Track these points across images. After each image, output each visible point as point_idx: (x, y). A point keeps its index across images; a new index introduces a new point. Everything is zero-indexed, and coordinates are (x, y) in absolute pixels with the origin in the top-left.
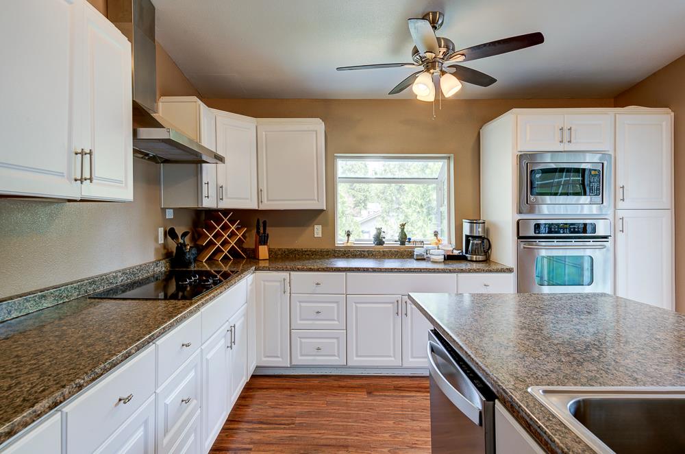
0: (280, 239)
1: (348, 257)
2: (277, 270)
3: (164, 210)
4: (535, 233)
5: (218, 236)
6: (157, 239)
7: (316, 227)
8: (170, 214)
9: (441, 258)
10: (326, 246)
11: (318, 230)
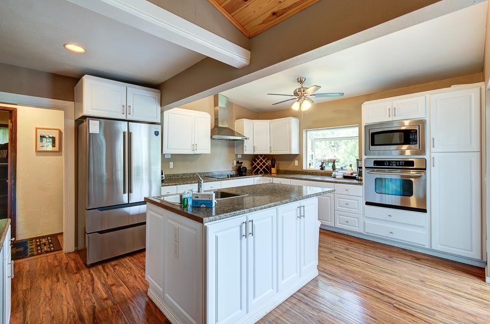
0: (283, 166)
1: (307, 174)
2: (279, 177)
3: (237, 155)
4: (374, 165)
5: (258, 164)
6: (233, 164)
7: (296, 161)
8: (240, 156)
9: (341, 177)
10: (299, 169)
11: (296, 163)
